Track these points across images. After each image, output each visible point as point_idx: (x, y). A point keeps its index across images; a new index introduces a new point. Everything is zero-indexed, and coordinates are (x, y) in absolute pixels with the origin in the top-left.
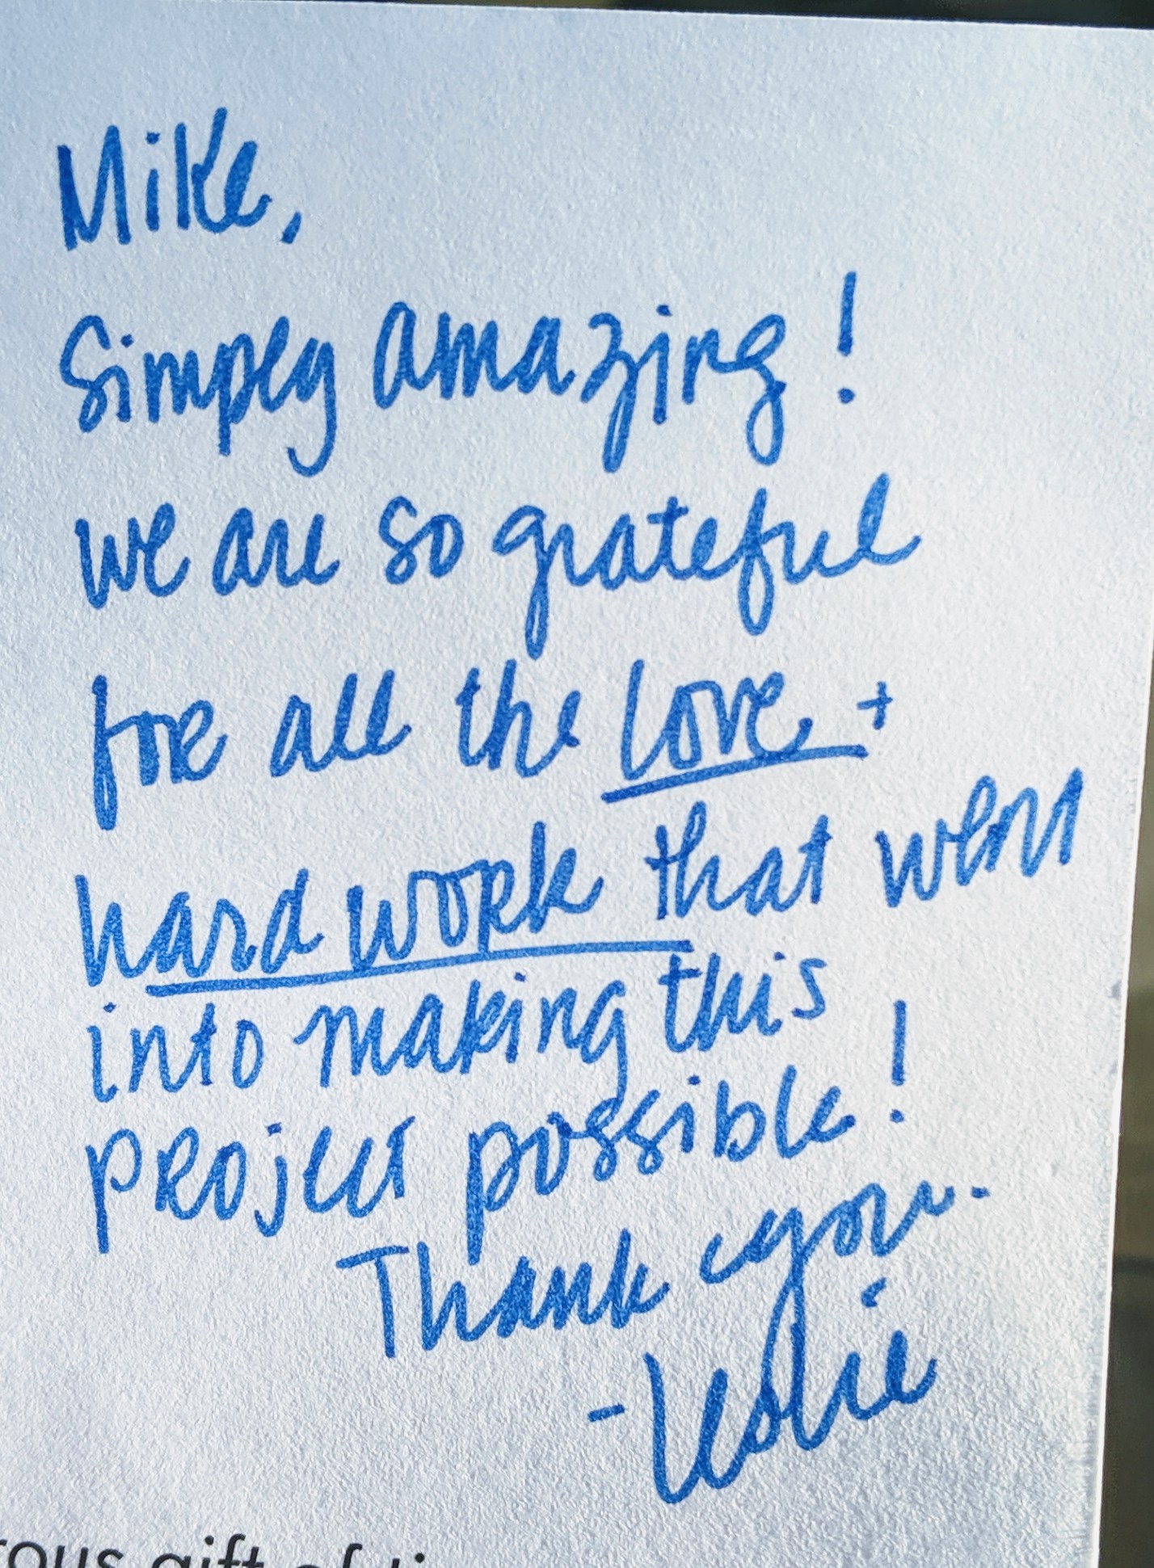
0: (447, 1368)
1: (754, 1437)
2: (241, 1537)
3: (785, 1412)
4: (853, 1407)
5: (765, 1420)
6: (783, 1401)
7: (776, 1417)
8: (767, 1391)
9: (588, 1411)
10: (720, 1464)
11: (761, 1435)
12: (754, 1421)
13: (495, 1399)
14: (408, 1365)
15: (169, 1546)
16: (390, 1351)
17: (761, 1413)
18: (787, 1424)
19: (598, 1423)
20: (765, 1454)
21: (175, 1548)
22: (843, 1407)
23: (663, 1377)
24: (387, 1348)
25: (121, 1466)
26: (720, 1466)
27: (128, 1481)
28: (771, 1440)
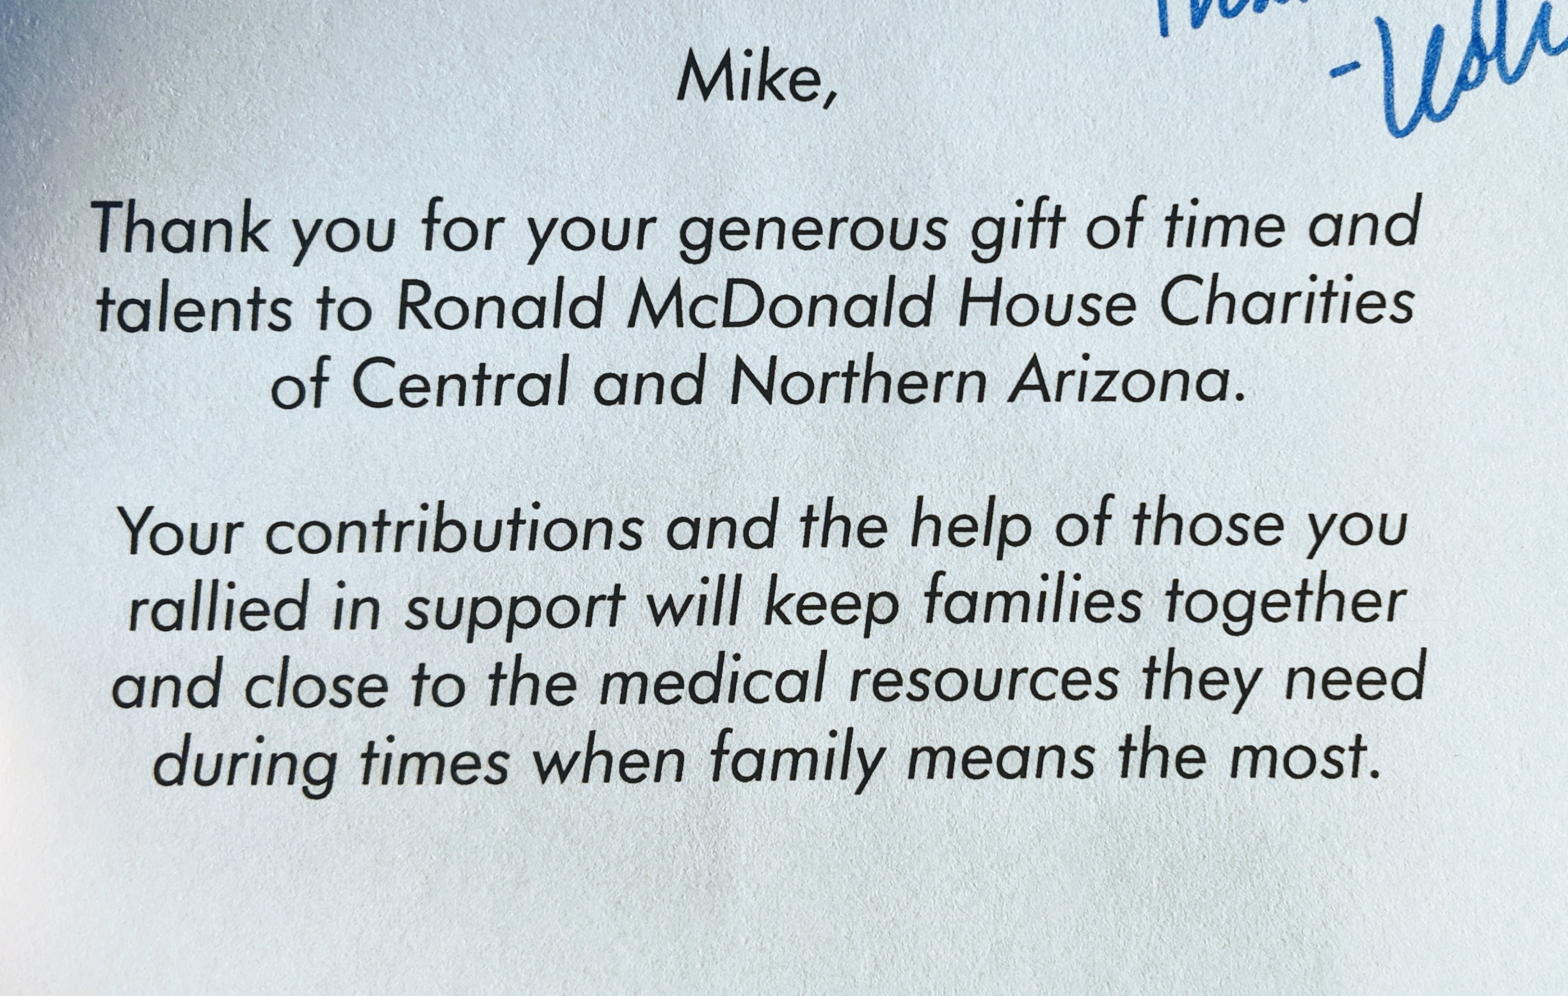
0: (1212, 43)
1: (1466, 78)
2: (1046, 198)
3: (1492, 54)
4: (1546, 47)
5: (1475, 63)
6: (1490, 44)
7: (1484, 60)
8: (1476, 39)
9: (1329, 70)
10: (1439, 102)
11: (1472, 76)
12: (1466, 64)
13: (1253, 65)
14: (1179, 42)
15: (987, 211)
16: (1164, 32)
17: (1472, 58)
18: (1492, 65)
19: (1339, 78)
20: (1475, 91)
21: (991, 211)
22: (1538, 46)
23: (1391, 36)
24: (1162, 29)
25: (943, 145)
26: (1438, 105)
27: (950, 158)
28: (1480, 79)
